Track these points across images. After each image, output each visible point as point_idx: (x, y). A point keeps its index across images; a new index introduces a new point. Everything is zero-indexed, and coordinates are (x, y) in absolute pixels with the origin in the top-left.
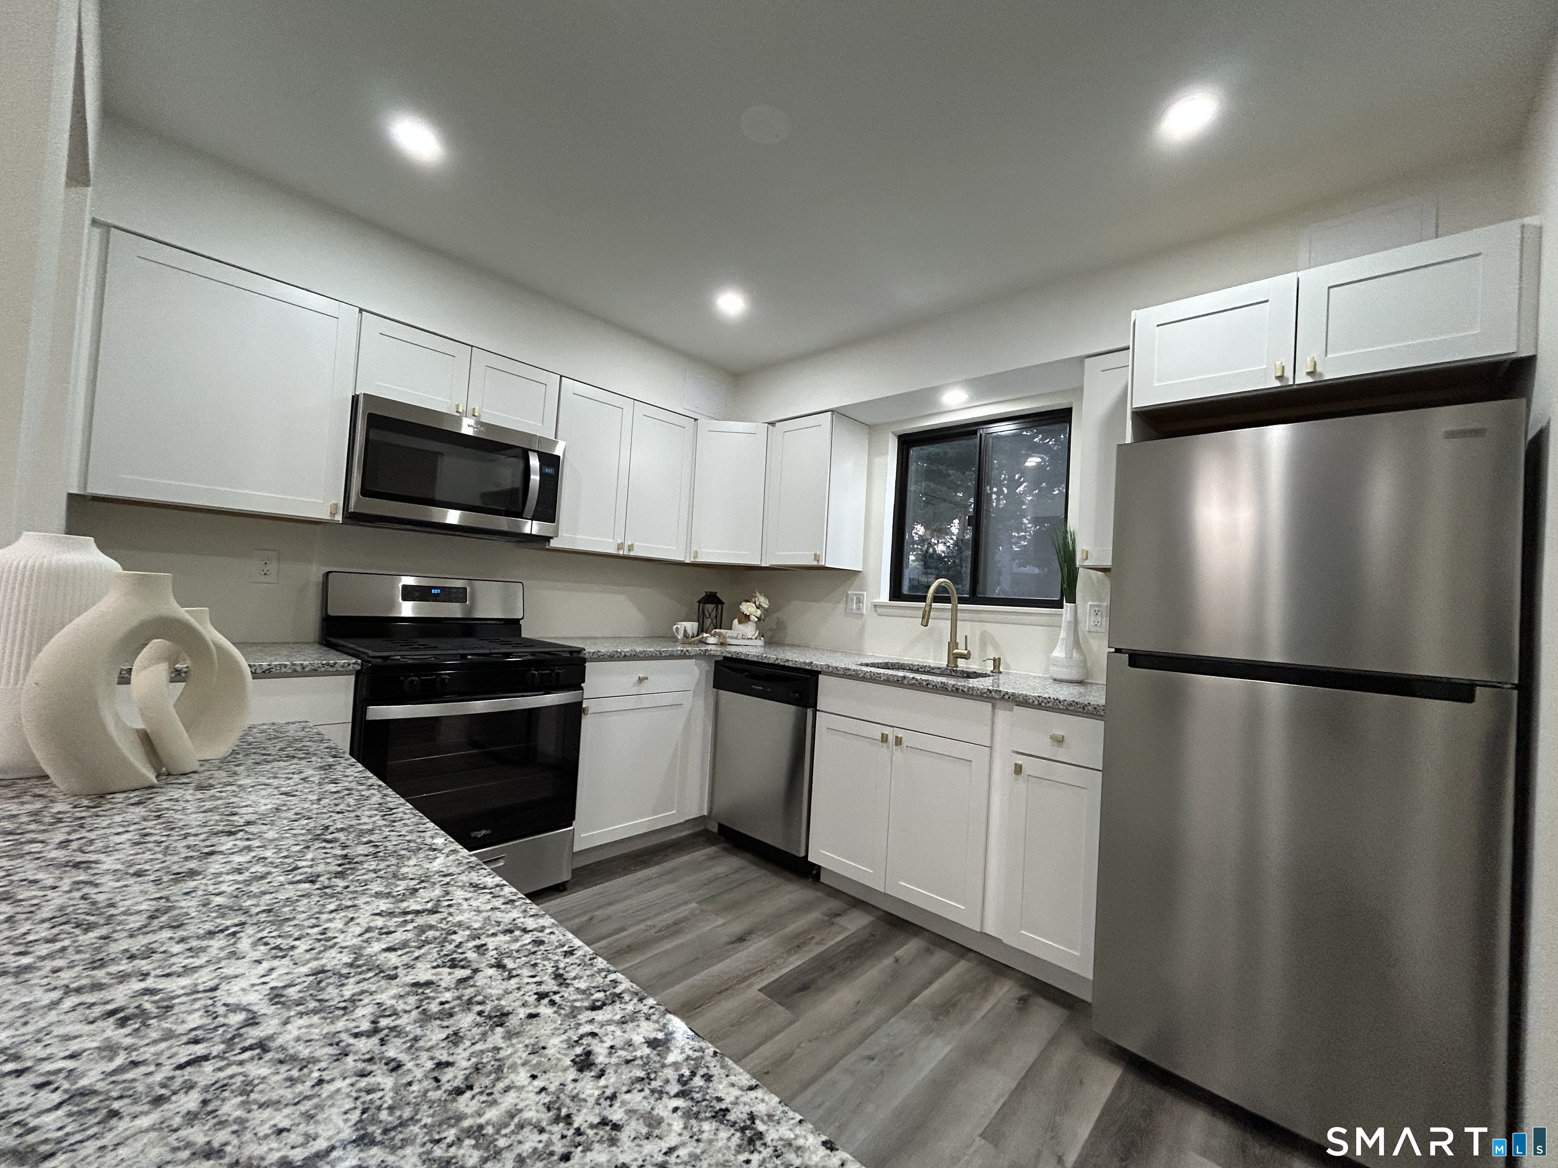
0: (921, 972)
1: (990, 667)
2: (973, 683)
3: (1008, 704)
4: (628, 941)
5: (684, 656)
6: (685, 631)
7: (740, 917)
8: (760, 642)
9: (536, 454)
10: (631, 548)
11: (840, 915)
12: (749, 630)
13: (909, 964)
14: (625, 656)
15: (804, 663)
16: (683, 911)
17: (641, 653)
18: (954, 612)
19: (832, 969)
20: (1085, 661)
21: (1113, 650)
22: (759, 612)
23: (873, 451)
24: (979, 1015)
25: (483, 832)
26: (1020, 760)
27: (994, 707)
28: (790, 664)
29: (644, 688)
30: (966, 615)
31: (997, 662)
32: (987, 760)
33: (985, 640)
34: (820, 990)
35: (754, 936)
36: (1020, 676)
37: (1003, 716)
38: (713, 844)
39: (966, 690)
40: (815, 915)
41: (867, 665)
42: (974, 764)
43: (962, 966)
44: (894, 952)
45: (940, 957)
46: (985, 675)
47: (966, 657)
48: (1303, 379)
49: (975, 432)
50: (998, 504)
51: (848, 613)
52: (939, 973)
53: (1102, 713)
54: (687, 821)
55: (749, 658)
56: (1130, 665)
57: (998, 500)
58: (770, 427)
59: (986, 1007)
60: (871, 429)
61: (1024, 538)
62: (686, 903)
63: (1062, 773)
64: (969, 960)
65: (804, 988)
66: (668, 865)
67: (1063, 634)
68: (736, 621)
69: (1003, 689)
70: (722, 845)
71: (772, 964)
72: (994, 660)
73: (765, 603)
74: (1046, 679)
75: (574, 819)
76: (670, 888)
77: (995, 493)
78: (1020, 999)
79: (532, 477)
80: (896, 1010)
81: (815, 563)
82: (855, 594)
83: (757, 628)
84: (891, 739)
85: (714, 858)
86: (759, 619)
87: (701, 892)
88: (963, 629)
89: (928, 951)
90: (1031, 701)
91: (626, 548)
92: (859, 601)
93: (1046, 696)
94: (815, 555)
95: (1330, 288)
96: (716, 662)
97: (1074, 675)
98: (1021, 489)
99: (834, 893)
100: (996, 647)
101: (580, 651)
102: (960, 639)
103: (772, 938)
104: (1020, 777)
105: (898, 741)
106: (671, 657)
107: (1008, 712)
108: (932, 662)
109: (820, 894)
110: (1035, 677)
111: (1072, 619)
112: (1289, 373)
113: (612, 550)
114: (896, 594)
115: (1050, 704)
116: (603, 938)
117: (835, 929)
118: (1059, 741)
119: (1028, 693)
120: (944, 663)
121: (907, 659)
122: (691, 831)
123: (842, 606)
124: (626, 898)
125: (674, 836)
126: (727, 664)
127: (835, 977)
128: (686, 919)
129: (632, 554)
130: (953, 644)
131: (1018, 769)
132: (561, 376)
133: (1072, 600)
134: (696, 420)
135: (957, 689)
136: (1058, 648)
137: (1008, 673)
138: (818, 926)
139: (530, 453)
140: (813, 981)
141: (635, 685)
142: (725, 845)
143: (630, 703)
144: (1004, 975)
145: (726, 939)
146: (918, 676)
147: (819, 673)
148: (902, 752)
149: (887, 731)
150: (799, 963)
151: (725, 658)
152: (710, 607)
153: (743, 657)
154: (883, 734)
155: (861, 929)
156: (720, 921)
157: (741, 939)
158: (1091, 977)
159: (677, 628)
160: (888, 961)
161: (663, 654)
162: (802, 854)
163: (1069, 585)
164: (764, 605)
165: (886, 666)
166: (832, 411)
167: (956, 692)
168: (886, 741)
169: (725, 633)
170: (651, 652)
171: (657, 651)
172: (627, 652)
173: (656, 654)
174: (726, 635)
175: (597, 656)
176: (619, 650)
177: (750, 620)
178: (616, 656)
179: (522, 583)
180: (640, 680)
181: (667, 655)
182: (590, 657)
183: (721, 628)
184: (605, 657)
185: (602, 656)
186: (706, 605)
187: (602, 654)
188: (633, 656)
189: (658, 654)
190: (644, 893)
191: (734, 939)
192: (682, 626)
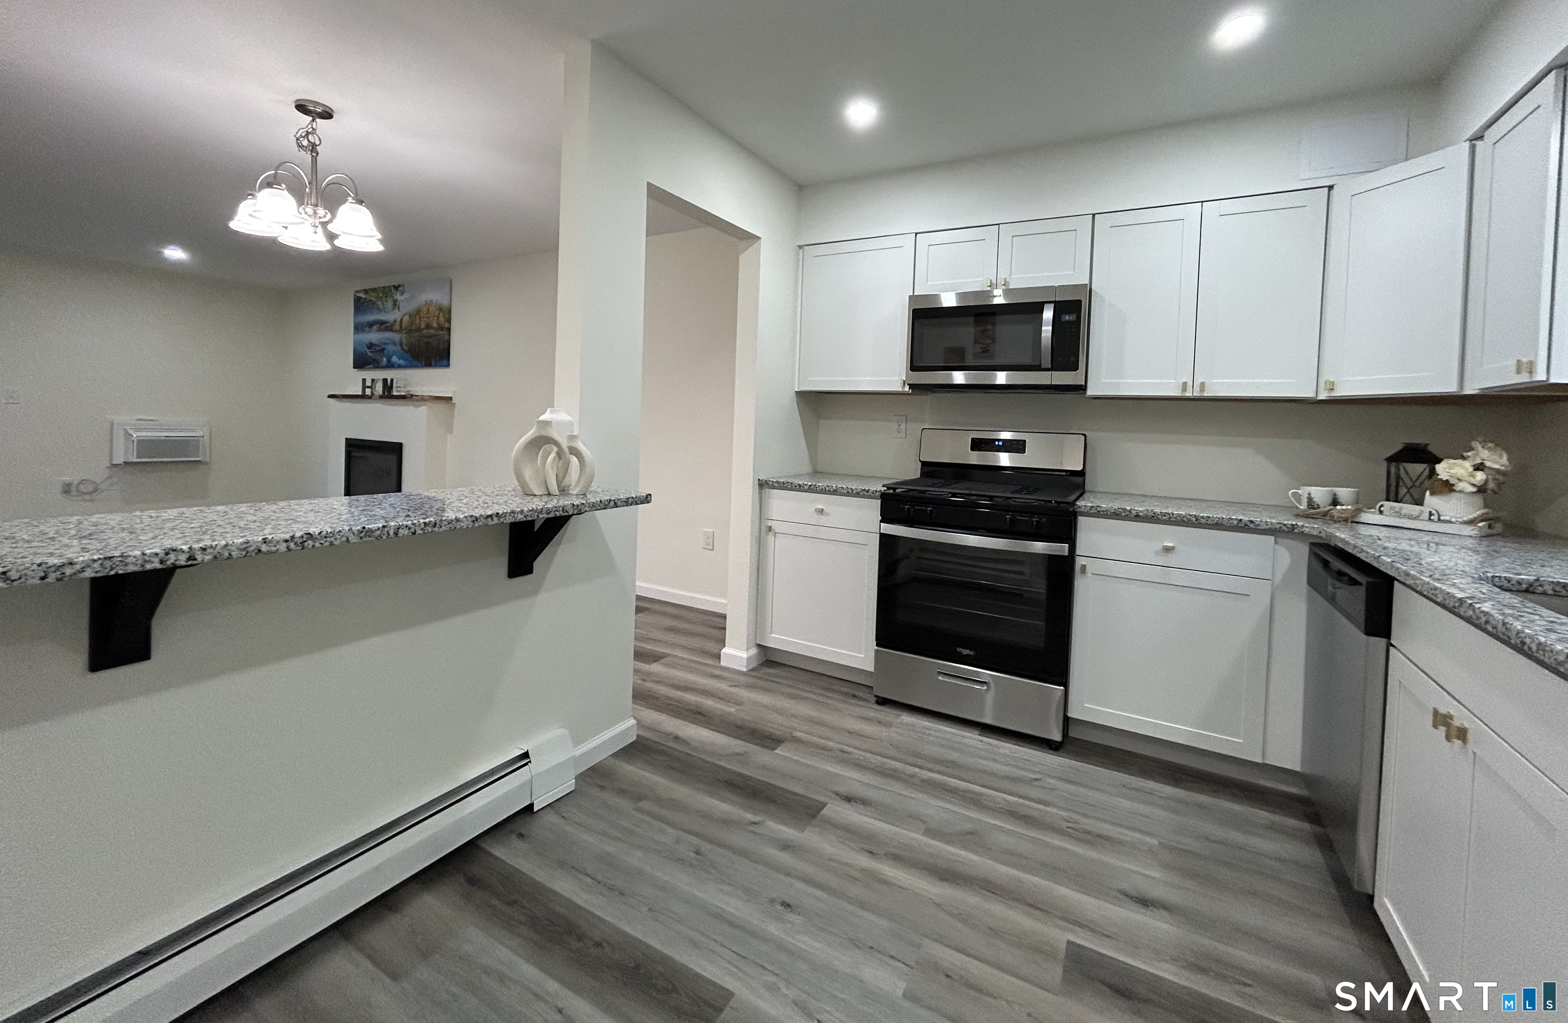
4: (1034, 813)
6: (1310, 499)
8: (1472, 530)
9: (1052, 305)
10: (1204, 386)
14: (1137, 516)
16: (1131, 836)
22: (1478, 477)
25: (967, 652)
29: (1172, 560)
34: (1135, 1011)
35: (1165, 913)
58: (1478, 144)
62: (1148, 834)
65: (1123, 993)
68: (1428, 493)
71: (1133, 945)
73: (1494, 460)
79: (1044, 328)
81: (1525, 378)
91: (1197, 389)
94: (1520, 362)
96: (1311, 544)
101: (1072, 503)
106: (1219, 526)
113: (1175, 393)
128: (1121, 843)
129: (1207, 393)
132: (1094, 215)
134: (1331, 188)
139: (1045, 305)
140: (1147, 1000)
141: (1157, 553)
145: (1125, 886)
147: (1394, 578)
150: (1168, 977)
152: (1414, 468)
156: (1154, 873)
157: (1145, 902)
159: (1299, 495)
164: (1490, 464)
169: (1401, 508)
170: (1180, 515)
171: (1191, 515)
172: (1141, 511)
173: (1189, 520)
174: (1404, 512)
175: (1095, 511)
176: (1128, 508)
177: (1454, 491)
178: (1123, 514)
179: (1085, 435)
180: (1167, 550)
181: (1209, 523)
182: (1086, 511)
183: (1396, 501)
184: (1107, 514)
185: (1103, 511)
186: (1405, 464)
187: (1102, 509)
188: (1150, 518)
189: (1194, 519)
190: (1122, 798)
191: (1134, 894)
192: (1304, 491)
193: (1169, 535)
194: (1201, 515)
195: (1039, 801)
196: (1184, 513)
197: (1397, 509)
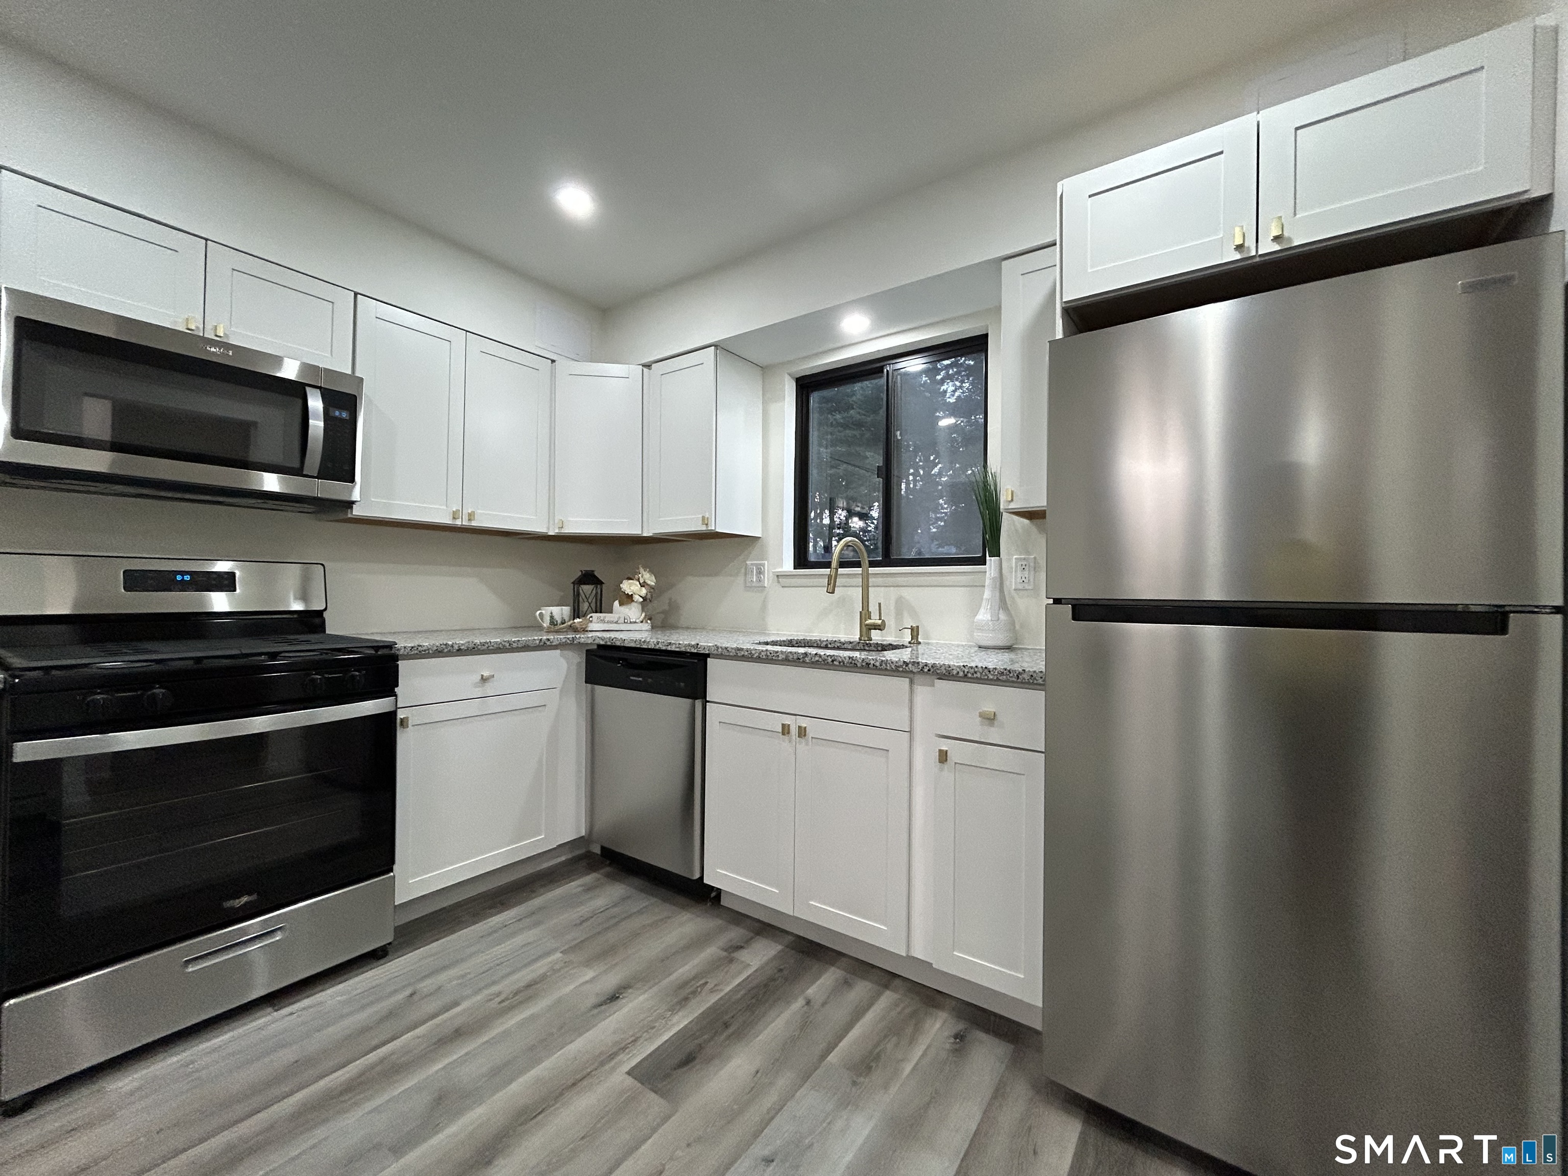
0: (839, 1013)
1: (907, 637)
2: (890, 655)
3: (928, 678)
4: (458, 1022)
5: (543, 646)
6: (552, 617)
7: (616, 965)
8: (647, 626)
9: (318, 391)
10: (471, 516)
11: (742, 947)
12: (633, 612)
13: (824, 1004)
14: (459, 650)
15: (689, 645)
16: (541, 967)
17: (483, 644)
18: (866, 577)
19: (726, 1025)
20: (1013, 623)
21: (1051, 601)
22: (644, 591)
23: (768, 397)
24: (908, 1068)
25: (245, 899)
26: (945, 745)
27: (912, 682)
28: (673, 648)
29: (489, 689)
30: (880, 580)
31: (915, 631)
32: (907, 745)
33: (901, 606)
34: (709, 1060)
35: (630, 991)
36: (942, 646)
37: (924, 693)
38: (595, 871)
39: (878, 664)
40: (711, 951)
41: (767, 643)
42: (890, 753)
43: (887, 998)
44: (803, 991)
45: (862, 988)
46: (903, 647)
47: (879, 627)
48: (1268, 247)
49: (881, 370)
50: (915, 485)
51: (748, 588)
52: (858, 1014)
53: (1040, 681)
54: (560, 846)
55: (627, 644)
56: (1074, 618)
57: (915, 481)
58: (645, 369)
59: (917, 1052)
60: (765, 370)
61: (941, 519)
62: (548, 954)
63: (995, 758)
64: (895, 990)
65: (688, 1060)
66: (536, 902)
67: (987, 594)
68: (616, 603)
69: (922, 660)
70: (602, 871)
71: (650, 1028)
72: (912, 629)
73: (650, 580)
74: (970, 647)
75: (393, 862)
76: (530, 935)
77: (912, 474)
78: (956, 1036)
79: (311, 422)
80: (806, 1076)
81: (704, 528)
82: (756, 565)
83: (643, 610)
84: (794, 730)
85: (596, 887)
86: (645, 599)
87: (569, 937)
88: (875, 595)
89: (847, 984)
90: (955, 672)
91: (465, 517)
92: (760, 572)
93: (973, 665)
94: (703, 518)
95: (1297, 129)
96: (587, 651)
97: (1001, 639)
98: (936, 470)
99: (737, 918)
100: (914, 613)
101: (390, 646)
102: (873, 608)
103: (655, 989)
104: (946, 766)
105: (802, 732)
106: (526, 648)
107: (929, 688)
108: (843, 637)
109: (719, 922)
110: (958, 646)
111: (997, 575)
112: (1250, 243)
113: (446, 520)
114: (801, 561)
115: (978, 675)
116: (424, 1022)
117: (734, 967)
118: (990, 719)
119: (952, 663)
120: (856, 637)
121: (815, 635)
122: (570, 856)
123: (740, 579)
124: (471, 956)
125: (545, 865)
126: (602, 653)
127: (728, 1037)
128: (543, 978)
129: (474, 524)
130: (865, 613)
131: (943, 757)
132: (356, 294)
133: (996, 553)
134: (553, 361)
135: (868, 664)
136: (982, 610)
137: (928, 644)
138: (716, 966)
139: (308, 389)
140: (700, 1047)
141: (476, 685)
142: (608, 869)
143: (473, 708)
144: (938, 1006)
145: (593, 1000)
146: (822, 652)
147: (708, 655)
148: (807, 744)
149: (788, 720)
150: (686, 1022)
151: (599, 646)
152: (587, 589)
153: (618, 643)
154: (783, 725)
155: (767, 964)
156: (590, 974)
157: (613, 998)
158: (1040, 1005)
159: (541, 614)
160: (800, 1002)
161: (515, 645)
162: (697, 876)
163: (991, 536)
164: (649, 582)
165: (790, 643)
166: (716, 345)
167: (867, 668)
168: (788, 733)
169: (605, 617)
170: (496, 643)
171: (505, 641)
172: (462, 644)
173: (504, 646)
174: (606, 620)
175: (416, 652)
176: (450, 643)
177: (633, 601)
178: (446, 650)
179: (322, 565)
180: (484, 680)
181: (519, 646)
182: (406, 653)
183: (601, 612)
184: (429, 652)
185: (425, 651)
186: (582, 586)
187: (424, 648)
188: (471, 650)
189: (507, 645)
190: (494, 947)
191: (603, 999)
192: (547, 611)
193: (485, 664)
194: (513, 640)
195: (446, 1009)
196: (498, 640)
197: (602, 618)
